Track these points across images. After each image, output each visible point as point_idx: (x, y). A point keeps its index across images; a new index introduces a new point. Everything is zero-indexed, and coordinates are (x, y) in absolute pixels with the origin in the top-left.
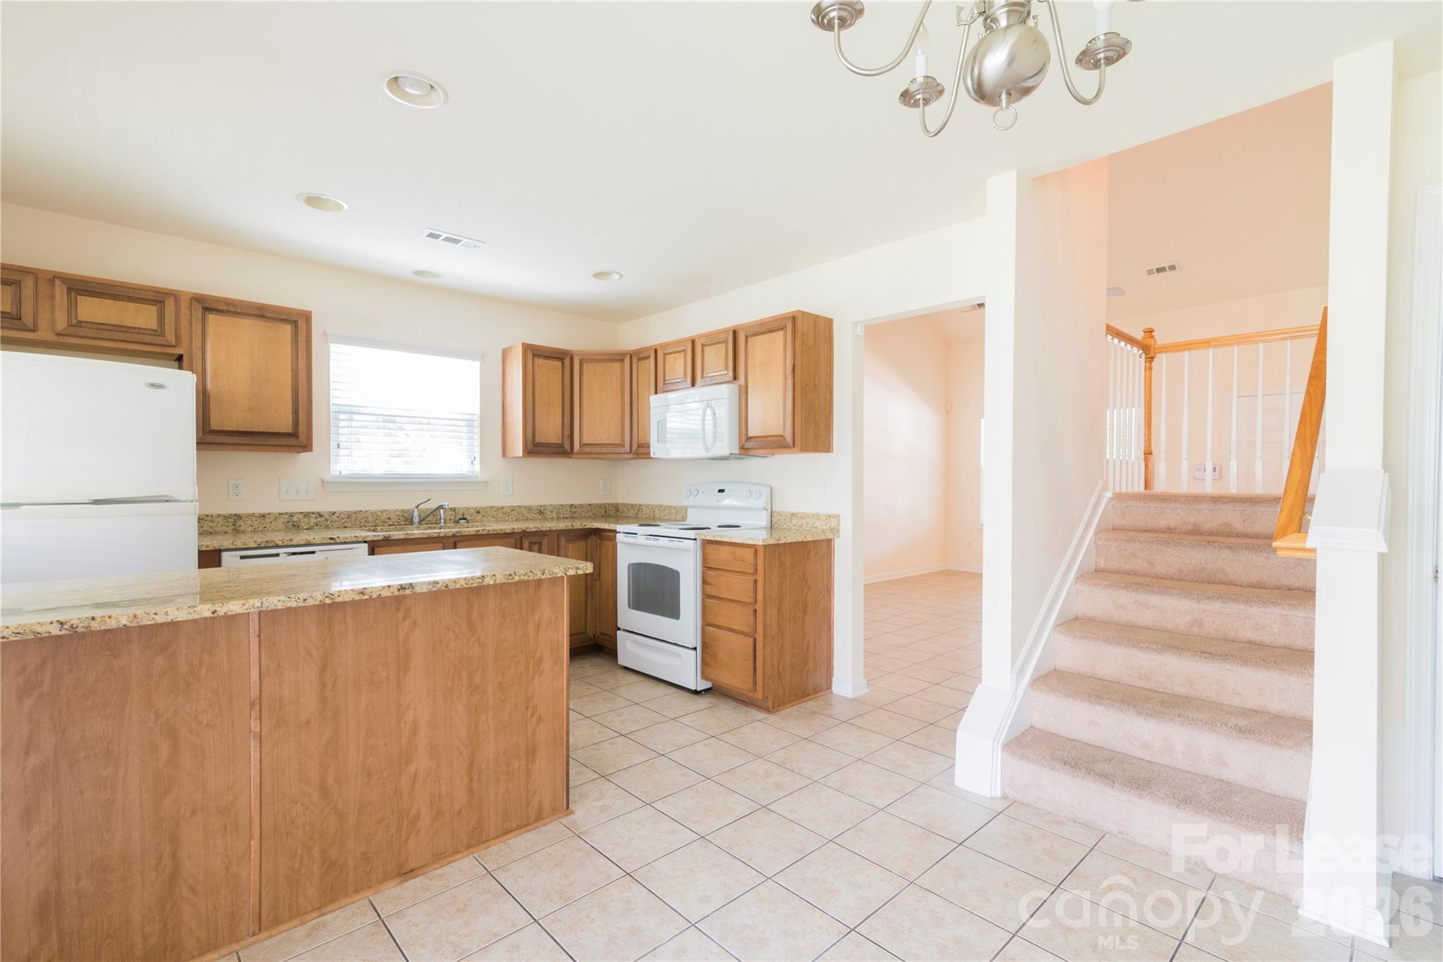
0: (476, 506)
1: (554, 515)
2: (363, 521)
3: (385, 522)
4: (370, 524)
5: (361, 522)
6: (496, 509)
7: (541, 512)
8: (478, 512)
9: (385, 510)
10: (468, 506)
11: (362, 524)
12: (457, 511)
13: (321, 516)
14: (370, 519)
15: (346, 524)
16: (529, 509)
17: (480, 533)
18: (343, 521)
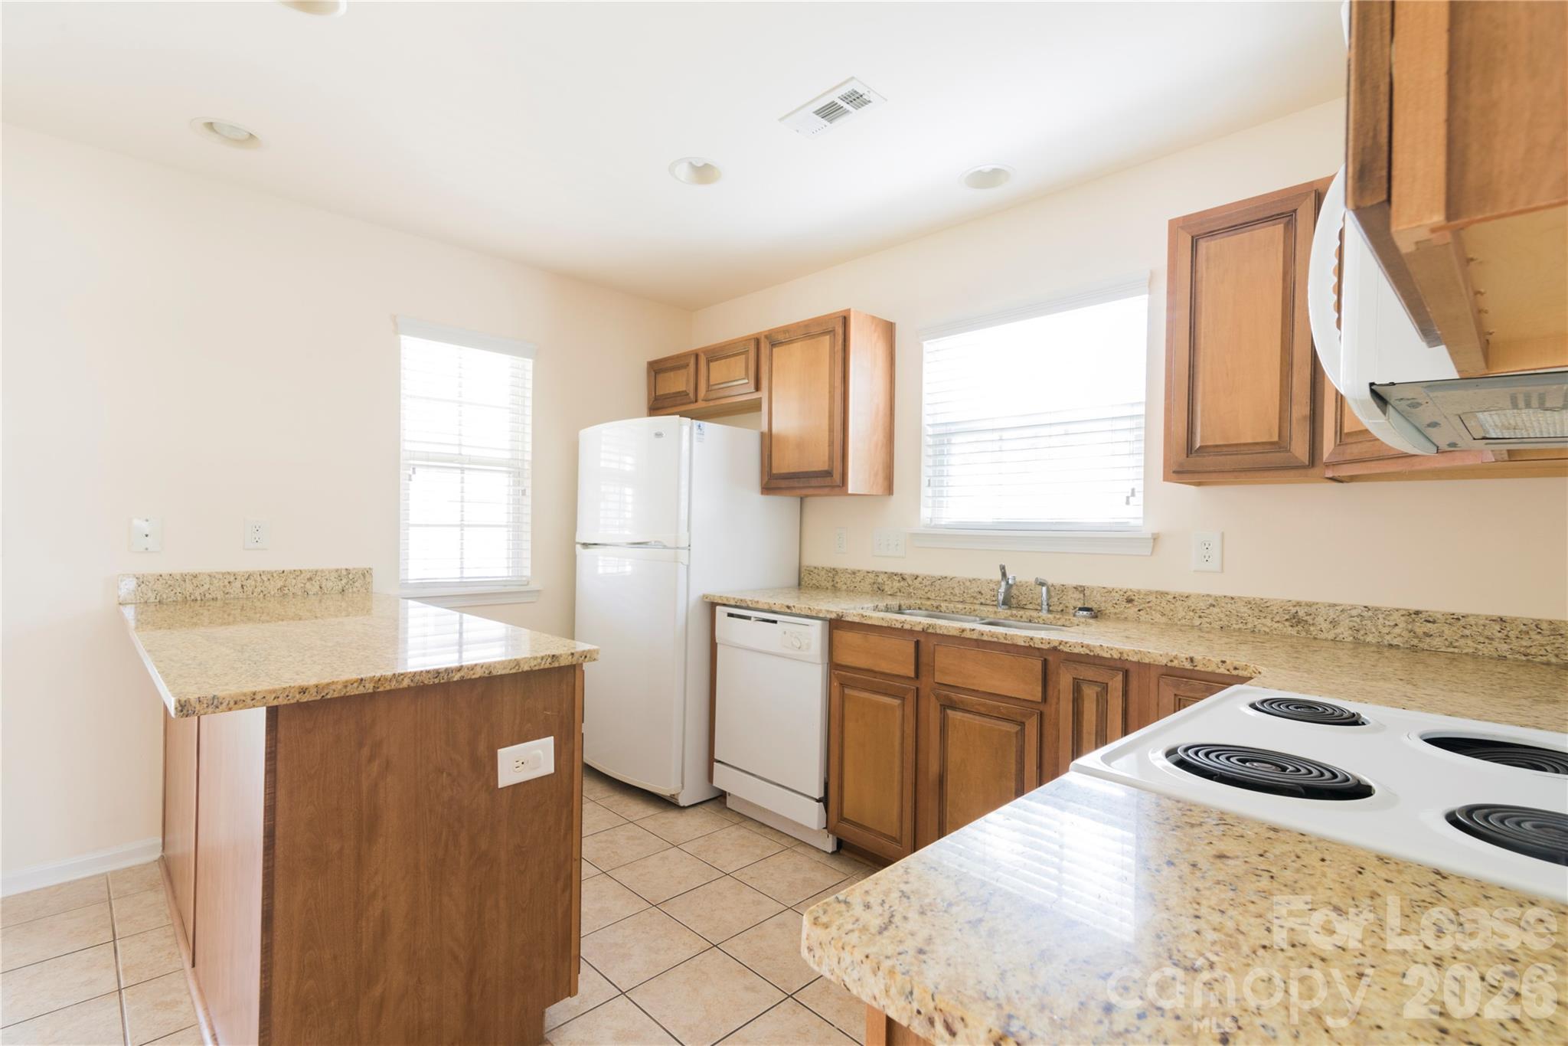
0: (1125, 587)
1: (1345, 633)
2: (948, 592)
3: (974, 598)
4: (957, 599)
5: (946, 594)
6: (1170, 597)
7: (1295, 620)
8: (1130, 601)
9: (974, 580)
10: (1109, 585)
11: (947, 598)
12: (1087, 592)
13: (903, 579)
14: (957, 591)
15: (929, 595)
16: (1261, 608)
17: (967, 635)
18: (926, 589)
